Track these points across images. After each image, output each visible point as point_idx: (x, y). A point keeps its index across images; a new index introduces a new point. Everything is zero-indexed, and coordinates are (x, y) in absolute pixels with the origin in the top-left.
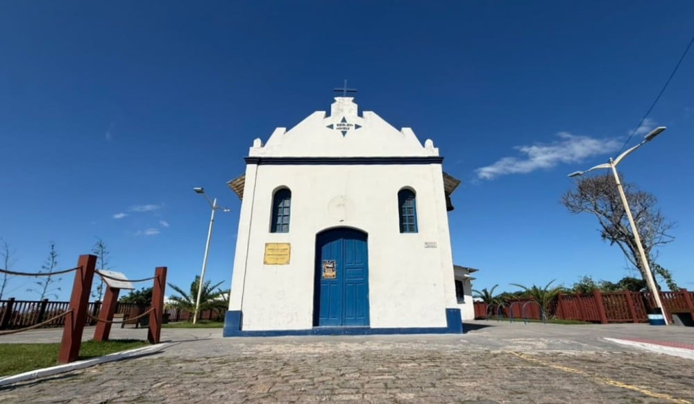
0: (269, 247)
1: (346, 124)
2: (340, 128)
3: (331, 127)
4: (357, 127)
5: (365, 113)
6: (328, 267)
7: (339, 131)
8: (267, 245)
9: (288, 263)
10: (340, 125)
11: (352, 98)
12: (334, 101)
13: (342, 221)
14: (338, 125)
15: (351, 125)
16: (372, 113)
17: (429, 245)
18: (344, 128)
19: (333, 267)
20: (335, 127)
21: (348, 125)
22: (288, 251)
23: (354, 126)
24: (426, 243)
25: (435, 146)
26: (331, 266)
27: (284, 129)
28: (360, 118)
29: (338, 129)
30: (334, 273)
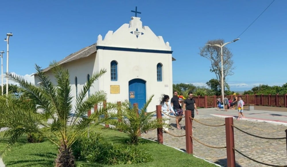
0: (112, 87)
1: (138, 32)
2: (136, 34)
3: (132, 32)
4: (142, 34)
5: (145, 27)
6: (132, 94)
7: (135, 35)
8: (111, 86)
9: (119, 93)
10: (136, 32)
11: (140, 18)
12: (132, 19)
13: (138, 76)
14: (135, 32)
15: (140, 33)
16: (147, 27)
17: (166, 86)
18: (137, 34)
19: (134, 94)
20: (133, 33)
21: (139, 32)
22: (119, 89)
23: (141, 33)
24: (165, 85)
25: (170, 46)
26: (133, 93)
27: (112, 31)
28: (143, 29)
29: (134, 34)
30: (134, 96)
